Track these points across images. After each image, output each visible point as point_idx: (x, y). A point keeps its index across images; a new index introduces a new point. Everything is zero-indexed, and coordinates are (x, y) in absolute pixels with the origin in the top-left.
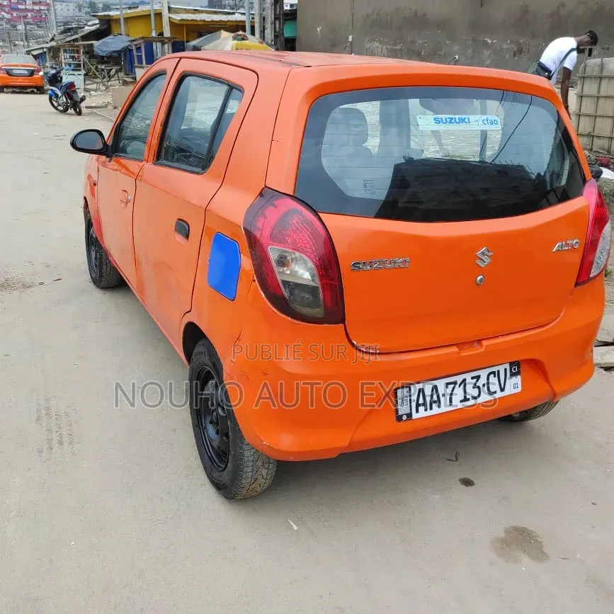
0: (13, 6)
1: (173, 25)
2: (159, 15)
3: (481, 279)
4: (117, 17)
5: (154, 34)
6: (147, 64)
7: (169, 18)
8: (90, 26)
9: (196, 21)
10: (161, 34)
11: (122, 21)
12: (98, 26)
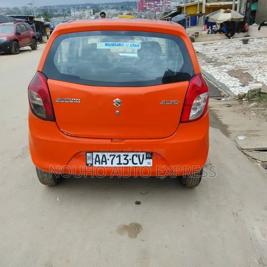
0: (155, 5)
1: (207, 8)
2: (201, 4)
3: (117, 112)
4: (183, 7)
5: (198, 13)
6: (191, 26)
7: (206, 5)
8: (174, 11)
9: (217, 5)
10: (201, 12)
11: (185, 8)
12: (177, 11)
